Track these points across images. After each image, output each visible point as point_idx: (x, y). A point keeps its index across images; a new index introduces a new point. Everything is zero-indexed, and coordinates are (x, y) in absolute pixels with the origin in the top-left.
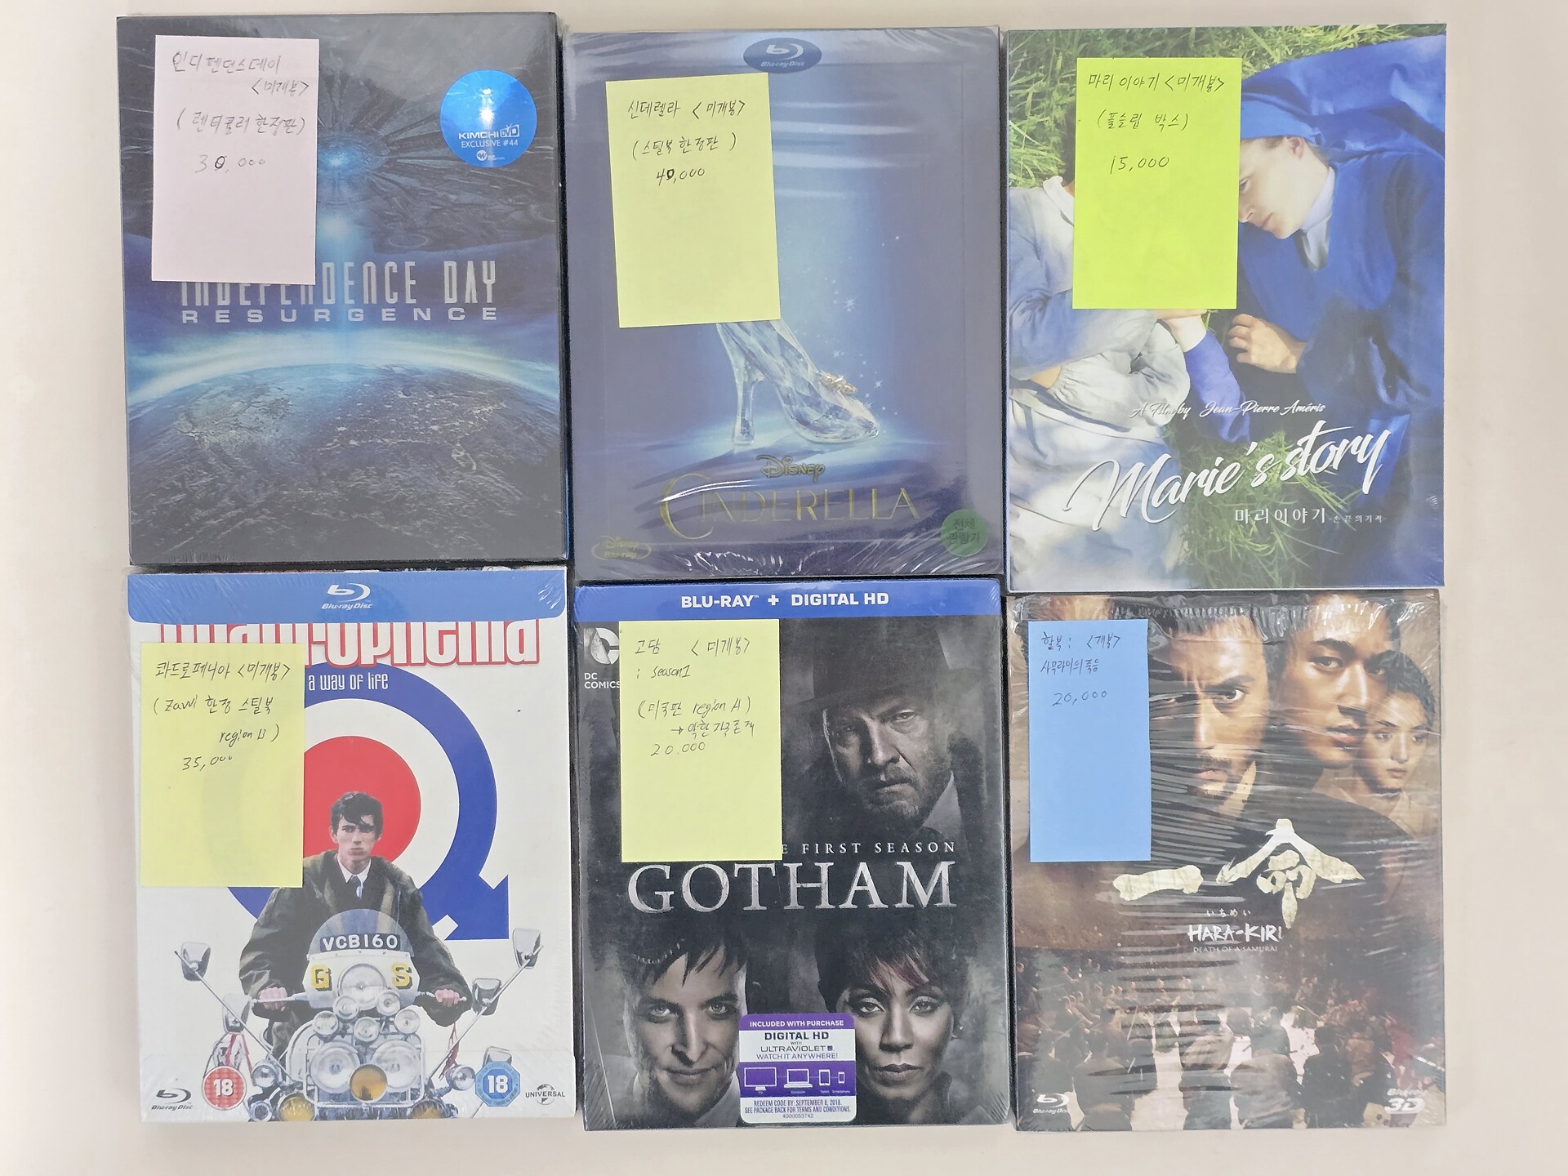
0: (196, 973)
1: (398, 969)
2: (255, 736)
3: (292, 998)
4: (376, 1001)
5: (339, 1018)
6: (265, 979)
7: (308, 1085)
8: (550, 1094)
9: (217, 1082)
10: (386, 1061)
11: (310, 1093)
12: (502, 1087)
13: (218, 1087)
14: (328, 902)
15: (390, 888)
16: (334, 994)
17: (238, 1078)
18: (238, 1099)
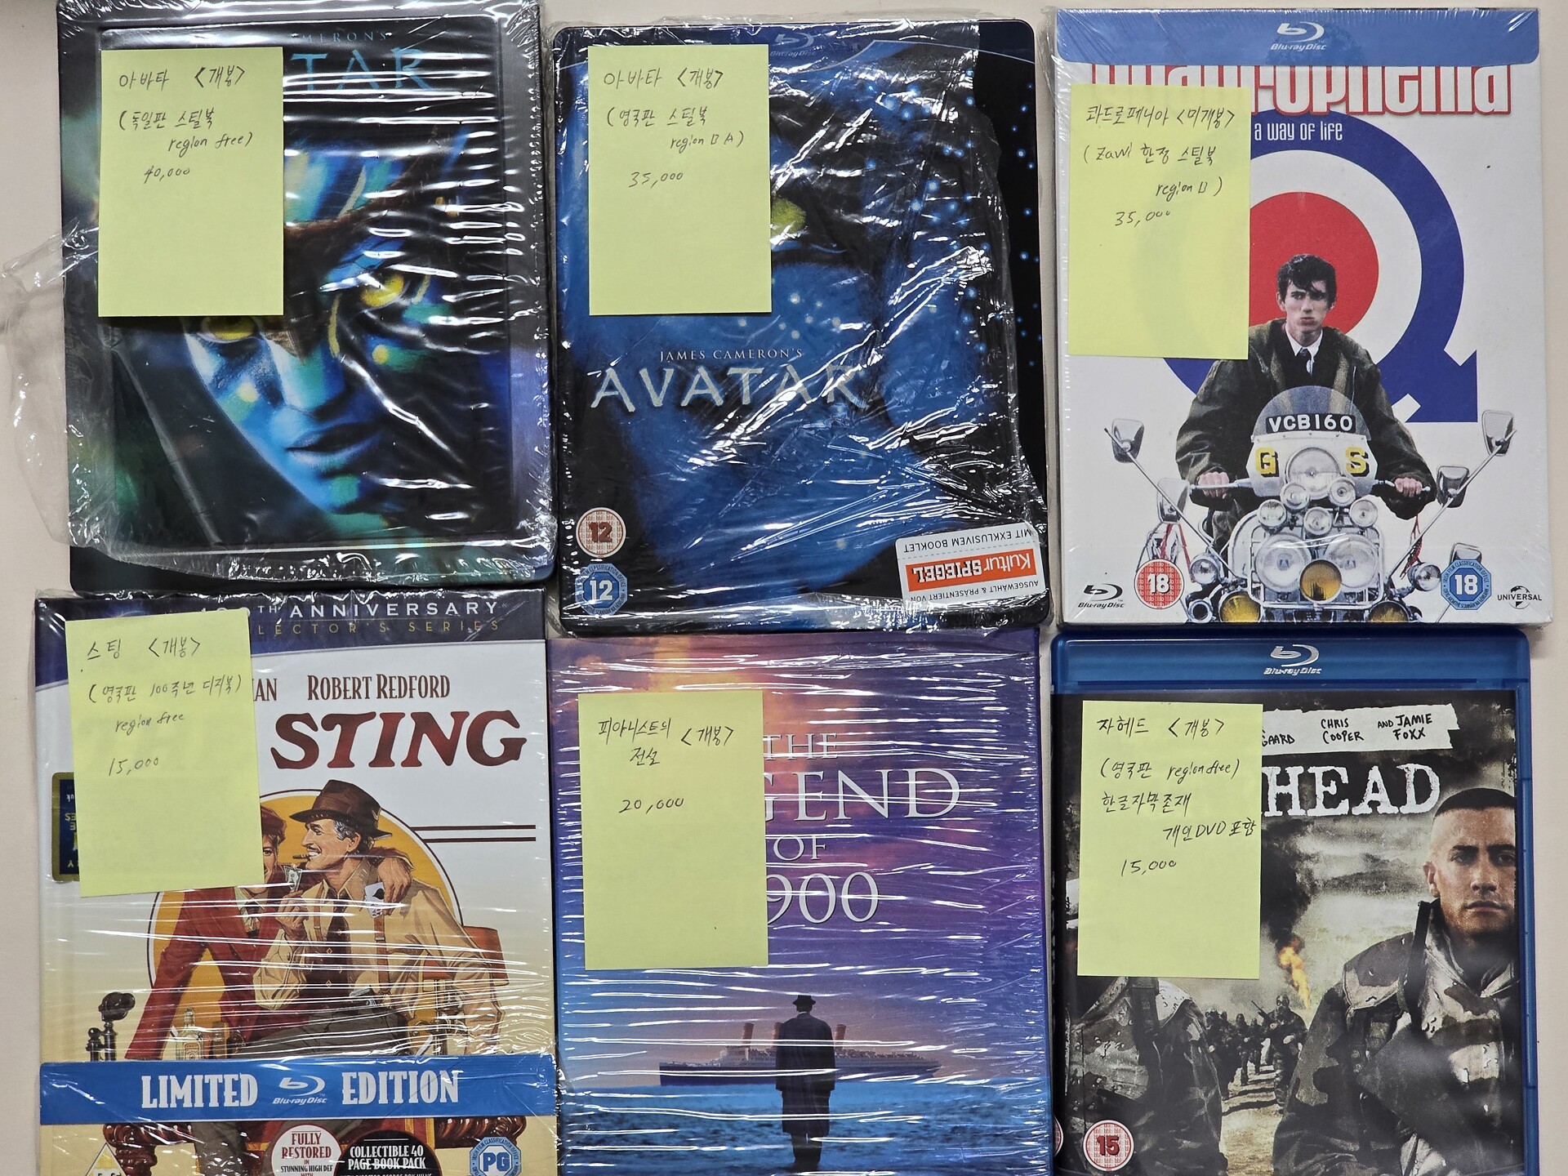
0: (1129, 454)
1: (1353, 454)
2: (1195, 189)
3: (1235, 484)
4: (1328, 489)
5: (1287, 509)
6: (1205, 462)
7: (1253, 582)
8: (1525, 597)
9: (1151, 577)
10: (1340, 557)
11: (1255, 591)
12: (1471, 588)
13: (1153, 582)
14: (1275, 377)
15: (1344, 363)
16: (1282, 482)
17: (1175, 573)
18: (1175, 597)
